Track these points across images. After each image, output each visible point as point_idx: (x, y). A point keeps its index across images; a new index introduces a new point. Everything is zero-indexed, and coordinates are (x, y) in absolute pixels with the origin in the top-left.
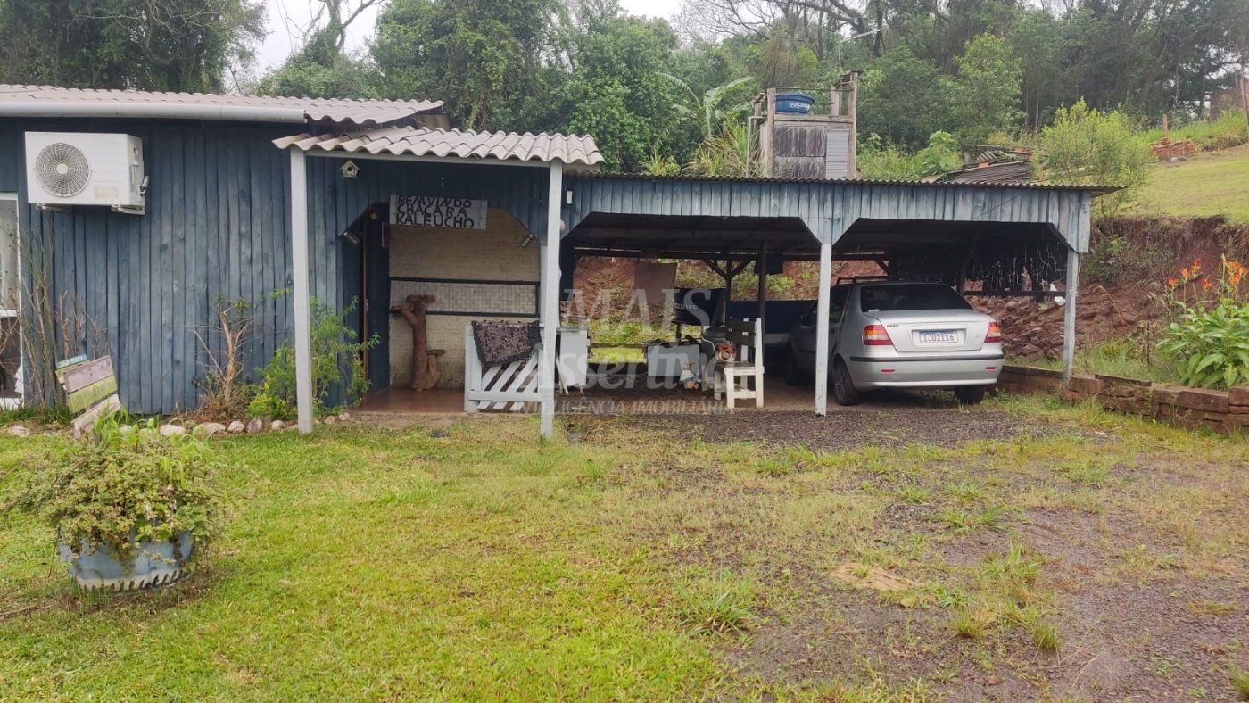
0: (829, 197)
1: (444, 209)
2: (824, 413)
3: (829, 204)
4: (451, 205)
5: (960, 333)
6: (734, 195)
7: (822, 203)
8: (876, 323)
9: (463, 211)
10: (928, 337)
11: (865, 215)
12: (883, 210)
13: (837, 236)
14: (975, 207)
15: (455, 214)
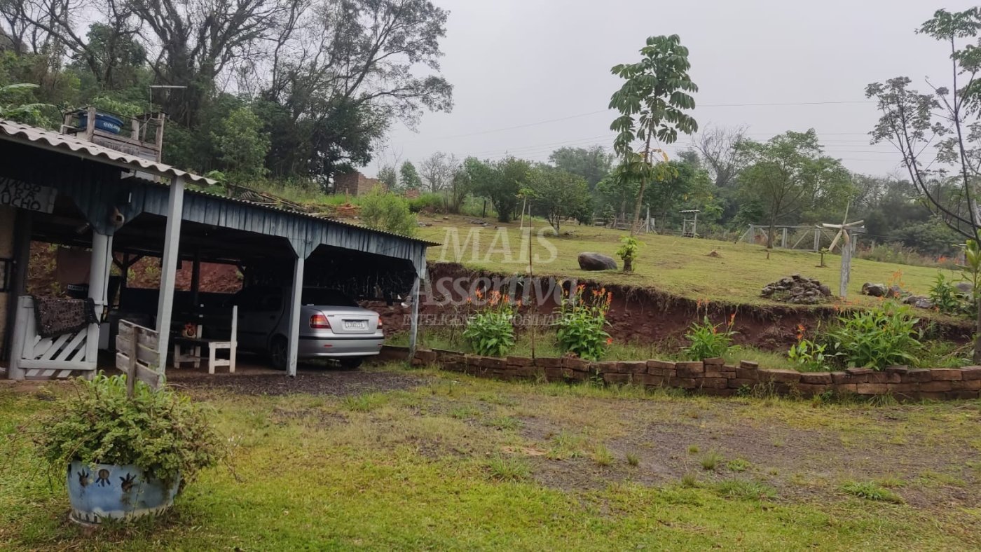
0: (305, 227)
1: (13, 190)
2: (294, 375)
3: (304, 232)
4: (21, 187)
5: (366, 323)
6: (249, 216)
7: (300, 230)
8: (320, 313)
9: (32, 194)
10: (350, 324)
11: (324, 242)
12: (333, 241)
13: (308, 254)
14: (378, 246)
15: (23, 196)
